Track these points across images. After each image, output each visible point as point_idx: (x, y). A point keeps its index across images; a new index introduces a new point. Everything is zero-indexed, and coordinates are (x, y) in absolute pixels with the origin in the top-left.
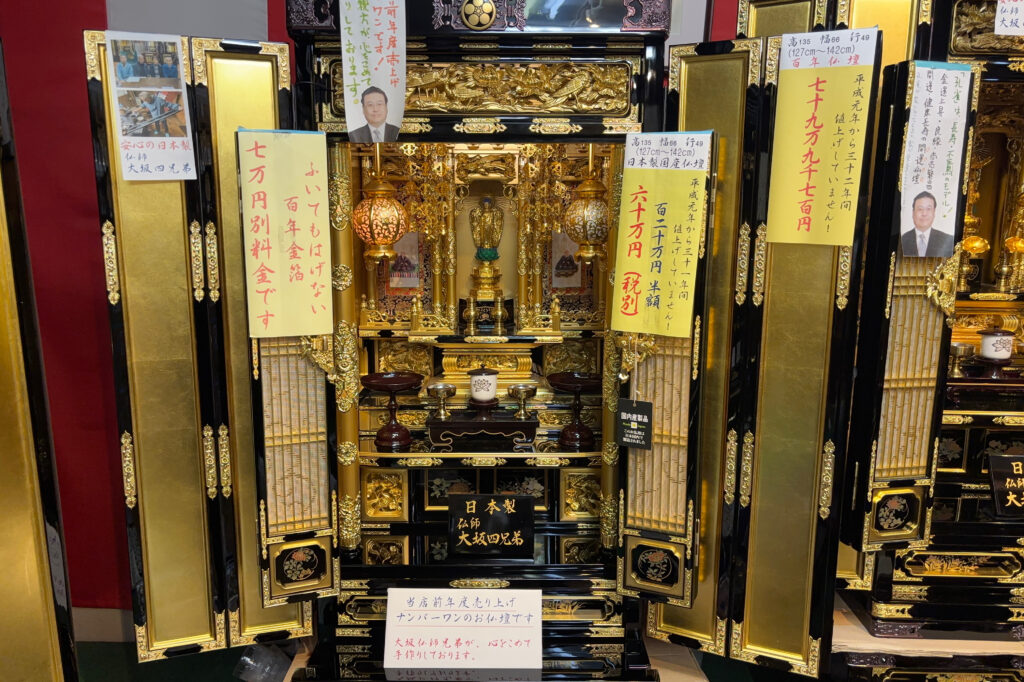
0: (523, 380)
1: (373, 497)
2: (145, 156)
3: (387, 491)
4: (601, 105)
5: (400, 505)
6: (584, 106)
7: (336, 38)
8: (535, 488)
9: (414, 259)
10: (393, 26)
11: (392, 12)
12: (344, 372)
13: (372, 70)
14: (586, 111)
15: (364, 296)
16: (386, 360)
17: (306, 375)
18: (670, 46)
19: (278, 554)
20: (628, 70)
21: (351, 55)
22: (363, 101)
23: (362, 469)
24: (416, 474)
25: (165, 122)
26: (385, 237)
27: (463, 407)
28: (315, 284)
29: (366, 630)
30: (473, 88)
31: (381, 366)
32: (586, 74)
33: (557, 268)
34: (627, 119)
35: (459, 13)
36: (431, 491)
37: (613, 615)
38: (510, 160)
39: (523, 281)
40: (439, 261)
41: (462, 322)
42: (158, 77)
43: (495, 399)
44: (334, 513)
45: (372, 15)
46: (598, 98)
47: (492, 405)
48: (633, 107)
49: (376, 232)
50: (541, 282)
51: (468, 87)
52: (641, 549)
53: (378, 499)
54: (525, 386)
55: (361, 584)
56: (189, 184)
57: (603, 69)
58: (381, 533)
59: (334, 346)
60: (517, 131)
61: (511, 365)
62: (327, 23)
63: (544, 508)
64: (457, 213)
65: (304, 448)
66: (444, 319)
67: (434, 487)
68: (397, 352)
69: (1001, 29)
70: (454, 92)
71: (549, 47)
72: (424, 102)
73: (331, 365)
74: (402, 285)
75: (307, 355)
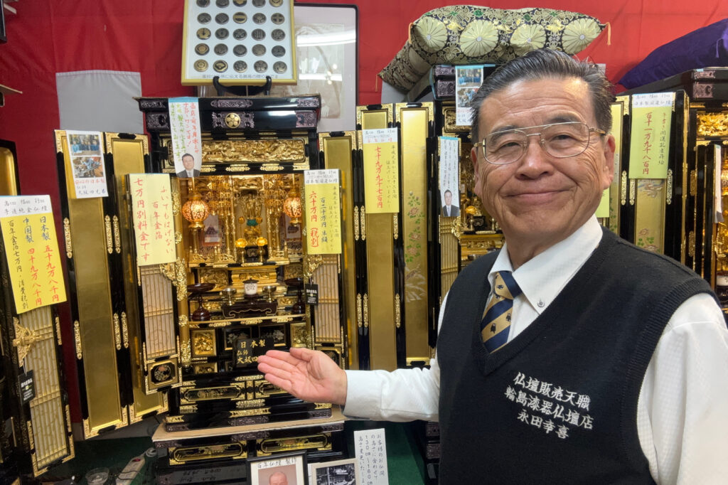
0: (269, 282)
1: (196, 346)
2: (85, 187)
3: (205, 341)
4: (292, 158)
5: (212, 347)
6: (285, 158)
7: (169, 132)
8: (280, 335)
9: (216, 228)
10: (195, 128)
12: (180, 281)
13: (186, 146)
14: (285, 160)
15: (190, 247)
16: (204, 279)
17: (162, 283)
18: (319, 133)
19: (152, 368)
20: (303, 142)
21: (176, 140)
22: (182, 160)
23: (191, 330)
24: (219, 331)
25: (93, 171)
26: (198, 218)
27: (241, 299)
28: (168, 240)
29: (194, 406)
30: (234, 152)
31: (202, 280)
32: (284, 145)
34: (304, 163)
35: (224, 121)
36: (227, 341)
38: (259, 180)
39: (269, 235)
40: (228, 228)
41: (239, 257)
42: (90, 151)
43: (257, 294)
44: (178, 347)
45: (185, 123)
46: (291, 155)
47: (256, 296)
48: (306, 158)
49: (194, 216)
50: (279, 236)
51: (232, 151)
53: (200, 346)
54: (271, 286)
55: (192, 383)
57: (292, 143)
58: (203, 362)
59: (175, 269)
60: (255, 168)
61: (266, 277)
62: (165, 126)
63: (284, 344)
64: (235, 205)
65: (163, 316)
66: (231, 256)
67: (229, 338)
68: (209, 274)
69: (458, 123)
70: (226, 154)
71: (267, 134)
72: (212, 158)
73: (174, 277)
74: (212, 241)
75: (163, 273)
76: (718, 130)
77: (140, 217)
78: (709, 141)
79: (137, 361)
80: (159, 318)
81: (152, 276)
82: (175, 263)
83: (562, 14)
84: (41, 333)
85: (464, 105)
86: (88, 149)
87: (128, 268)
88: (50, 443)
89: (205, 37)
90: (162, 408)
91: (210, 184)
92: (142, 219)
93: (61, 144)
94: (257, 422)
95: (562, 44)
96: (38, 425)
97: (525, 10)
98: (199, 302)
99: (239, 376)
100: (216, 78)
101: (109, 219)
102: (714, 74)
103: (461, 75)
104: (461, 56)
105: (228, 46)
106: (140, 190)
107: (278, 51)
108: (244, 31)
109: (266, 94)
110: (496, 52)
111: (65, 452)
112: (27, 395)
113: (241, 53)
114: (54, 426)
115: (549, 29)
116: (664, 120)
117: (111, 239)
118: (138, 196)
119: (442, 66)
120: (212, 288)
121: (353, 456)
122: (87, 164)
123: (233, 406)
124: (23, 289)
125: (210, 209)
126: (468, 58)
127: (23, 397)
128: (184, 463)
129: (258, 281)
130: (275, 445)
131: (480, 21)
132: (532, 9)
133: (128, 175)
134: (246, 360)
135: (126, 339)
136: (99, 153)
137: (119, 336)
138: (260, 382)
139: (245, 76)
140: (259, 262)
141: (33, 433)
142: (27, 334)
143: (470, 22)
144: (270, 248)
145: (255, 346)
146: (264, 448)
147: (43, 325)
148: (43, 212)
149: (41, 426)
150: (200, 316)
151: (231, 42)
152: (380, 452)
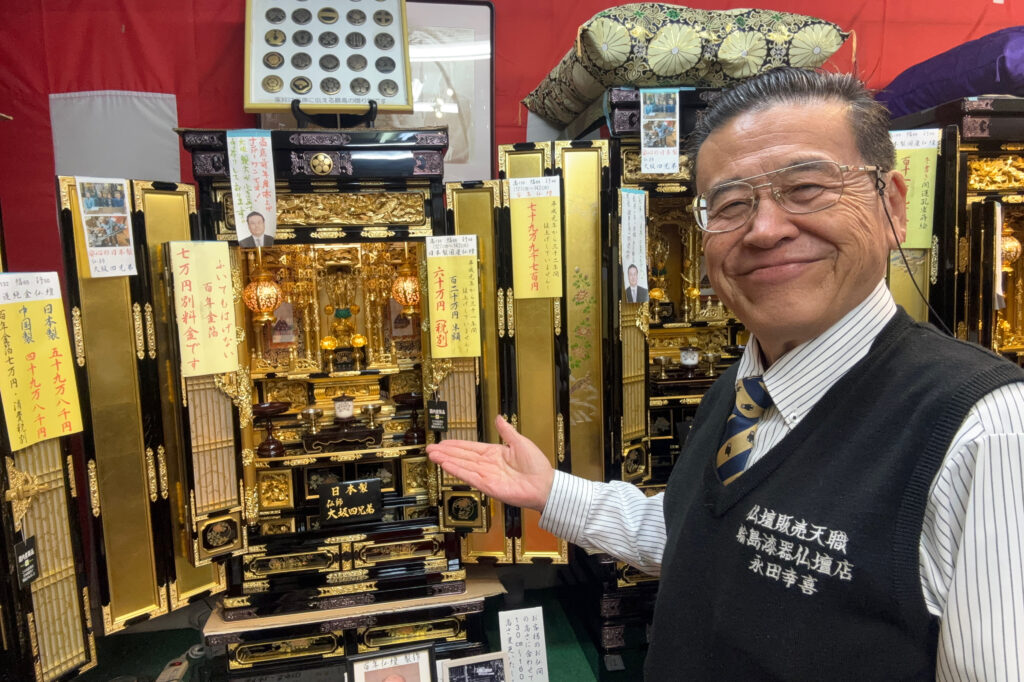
0: (369, 399)
1: (267, 491)
2: (104, 260)
3: (276, 487)
4: (406, 219)
5: (287, 496)
6: (396, 220)
7: (227, 181)
8: (386, 476)
9: (290, 321)
10: (266, 174)
11: (264, 165)
12: (242, 401)
13: (252, 201)
14: (397, 223)
15: (253, 350)
16: (272, 396)
17: (219, 402)
18: (446, 183)
19: (203, 528)
20: (422, 196)
21: (238, 192)
22: (248, 221)
23: (258, 470)
24: (299, 473)
25: (115, 237)
26: (268, 307)
27: (330, 423)
28: (226, 338)
29: (265, 582)
30: (322, 210)
31: (269, 398)
32: (396, 200)
33: (395, 323)
34: (425, 227)
35: (309, 165)
36: (309, 484)
37: (438, 551)
38: (354, 252)
39: (369, 332)
40: (308, 322)
41: (326, 364)
42: (110, 207)
43: (352, 417)
44: (242, 495)
45: (251, 168)
46: (404, 214)
47: (352, 420)
48: (427, 219)
49: (261, 304)
50: (383, 332)
51: (319, 209)
52: (454, 499)
53: (270, 493)
54: (373, 405)
55: (261, 548)
56: (132, 278)
57: (406, 196)
58: (274, 517)
59: (236, 381)
60: (352, 234)
61: (364, 391)
62: (221, 172)
63: (392, 489)
64: (319, 288)
65: (219, 452)
66: (314, 362)
67: (311, 482)
68: (280, 389)
69: (645, 170)
70: (310, 213)
71: (370, 184)
72: (290, 219)
73: (236, 394)
74: (284, 341)
75: (219, 388)
76: (995, 182)
77: (185, 305)
78: (984, 198)
79: (181, 518)
80: (213, 453)
81: (202, 392)
82: (236, 373)
83: (788, 18)
84: (46, 480)
85: (652, 144)
86: (107, 205)
87: (166, 381)
88: (60, 645)
89: (278, 42)
90: (218, 586)
91: (284, 257)
92: (189, 309)
93: (67, 198)
94: (358, 603)
95: (788, 60)
96: (43, 619)
97: (736, 12)
98: (268, 429)
99: (331, 536)
100: (296, 103)
101: (139, 309)
102: (992, 105)
103: (648, 102)
104: (649, 74)
105: (312, 57)
106: (186, 266)
107: (385, 65)
108: (333, 34)
109: (368, 126)
110: (697, 70)
111: (82, 658)
112: (28, 574)
113: (330, 66)
114: (66, 619)
115: (771, 38)
116: (927, 167)
117: (142, 338)
118: (183, 274)
119: (622, 89)
120: (286, 410)
121: (498, 648)
122: (106, 227)
123: (321, 579)
124: (19, 413)
125: (285, 293)
126: (658, 77)
127: (22, 577)
128: (250, 666)
129: (354, 398)
130: (384, 634)
131: (675, 25)
132: (746, 10)
133: (168, 243)
134: (341, 514)
135: (164, 485)
136: (124, 211)
137: (154, 481)
138: (361, 545)
139: (338, 100)
140: (355, 370)
141: (36, 631)
142: (26, 481)
143: (662, 26)
144: (371, 350)
145: (353, 492)
146: (369, 641)
147: (48, 467)
148: (48, 298)
149: (47, 621)
150: (269, 450)
151: (315, 51)
152: (536, 641)
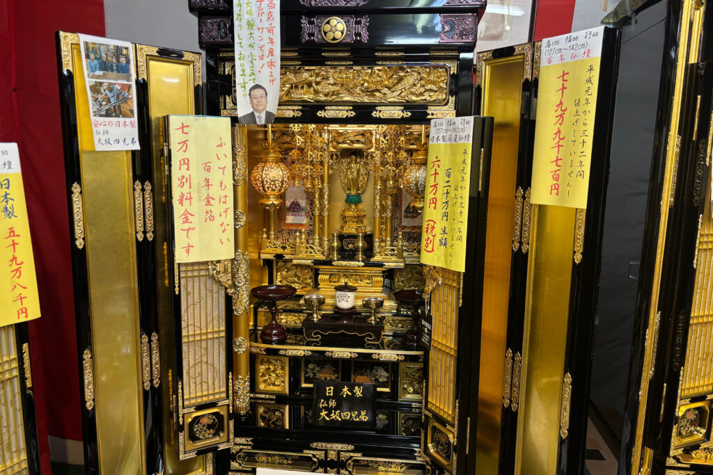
0: (372, 291)
1: (261, 376)
3: (274, 371)
4: (426, 96)
5: (283, 382)
6: (414, 98)
7: (231, 49)
8: (383, 375)
9: (302, 203)
10: (271, 41)
11: (270, 31)
12: (239, 287)
13: (256, 72)
14: (415, 102)
15: (264, 229)
16: (282, 276)
17: (212, 290)
18: (478, 53)
19: (190, 420)
20: (447, 70)
21: (242, 61)
22: (250, 95)
23: (253, 356)
24: (295, 363)
26: (273, 190)
27: (331, 312)
28: (223, 223)
29: (250, 474)
30: (332, 85)
31: (278, 279)
32: (416, 74)
33: (405, 212)
34: (446, 107)
35: (320, 31)
36: (306, 373)
38: (368, 134)
39: (378, 221)
40: (318, 206)
41: (331, 249)
42: (115, 72)
43: (354, 307)
44: (231, 388)
45: (257, 33)
46: (425, 91)
47: (352, 312)
48: (450, 98)
49: (266, 186)
50: (391, 223)
51: (329, 84)
53: (267, 377)
54: (376, 298)
55: (247, 441)
57: (428, 70)
58: (269, 402)
59: (232, 268)
60: (363, 114)
61: (368, 282)
62: (226, 39)
63: (387, 390)
64: (331, 172)
65: (209, 341)
66: (319, 248)
67: (308, 370)
68: (289, 270)
70: (319, 88)
71: (388, 55)
72: (298, 95)
74: (294, 222)
75: (213, 275)
77: (182, 185)
81: (196, 279)
82: (233, 260)
90: (204, 473)
92: (186, 190)
93: (69, 58)
98: (272, 313)
99: (318, 442)
101: (139, 187)
106: (184, 142)
117: (142, 218)
118: (180, 152)
125: (292, 177)
129: (356, 288)
133: (168, 117)
134: (333, 416)
135: (156, 373)
136: (129, 79)
138: (348, 454)
140: (358, 260)
144: (377, 239)
145: (347, 395)
148: (6, 171)
